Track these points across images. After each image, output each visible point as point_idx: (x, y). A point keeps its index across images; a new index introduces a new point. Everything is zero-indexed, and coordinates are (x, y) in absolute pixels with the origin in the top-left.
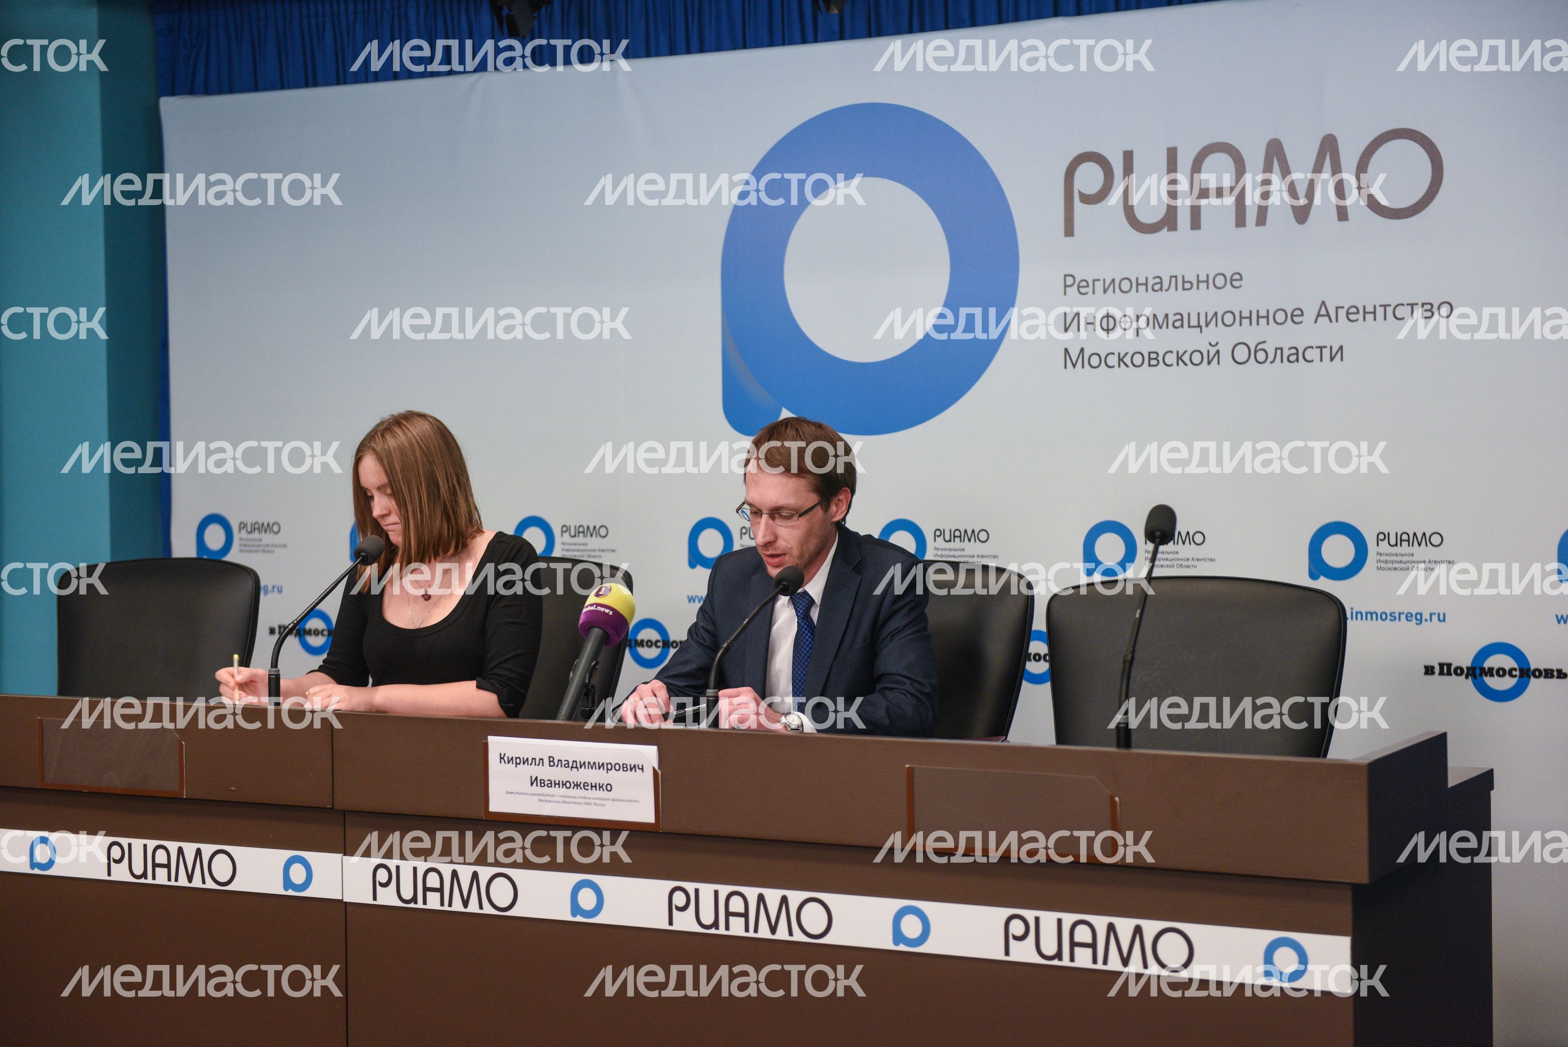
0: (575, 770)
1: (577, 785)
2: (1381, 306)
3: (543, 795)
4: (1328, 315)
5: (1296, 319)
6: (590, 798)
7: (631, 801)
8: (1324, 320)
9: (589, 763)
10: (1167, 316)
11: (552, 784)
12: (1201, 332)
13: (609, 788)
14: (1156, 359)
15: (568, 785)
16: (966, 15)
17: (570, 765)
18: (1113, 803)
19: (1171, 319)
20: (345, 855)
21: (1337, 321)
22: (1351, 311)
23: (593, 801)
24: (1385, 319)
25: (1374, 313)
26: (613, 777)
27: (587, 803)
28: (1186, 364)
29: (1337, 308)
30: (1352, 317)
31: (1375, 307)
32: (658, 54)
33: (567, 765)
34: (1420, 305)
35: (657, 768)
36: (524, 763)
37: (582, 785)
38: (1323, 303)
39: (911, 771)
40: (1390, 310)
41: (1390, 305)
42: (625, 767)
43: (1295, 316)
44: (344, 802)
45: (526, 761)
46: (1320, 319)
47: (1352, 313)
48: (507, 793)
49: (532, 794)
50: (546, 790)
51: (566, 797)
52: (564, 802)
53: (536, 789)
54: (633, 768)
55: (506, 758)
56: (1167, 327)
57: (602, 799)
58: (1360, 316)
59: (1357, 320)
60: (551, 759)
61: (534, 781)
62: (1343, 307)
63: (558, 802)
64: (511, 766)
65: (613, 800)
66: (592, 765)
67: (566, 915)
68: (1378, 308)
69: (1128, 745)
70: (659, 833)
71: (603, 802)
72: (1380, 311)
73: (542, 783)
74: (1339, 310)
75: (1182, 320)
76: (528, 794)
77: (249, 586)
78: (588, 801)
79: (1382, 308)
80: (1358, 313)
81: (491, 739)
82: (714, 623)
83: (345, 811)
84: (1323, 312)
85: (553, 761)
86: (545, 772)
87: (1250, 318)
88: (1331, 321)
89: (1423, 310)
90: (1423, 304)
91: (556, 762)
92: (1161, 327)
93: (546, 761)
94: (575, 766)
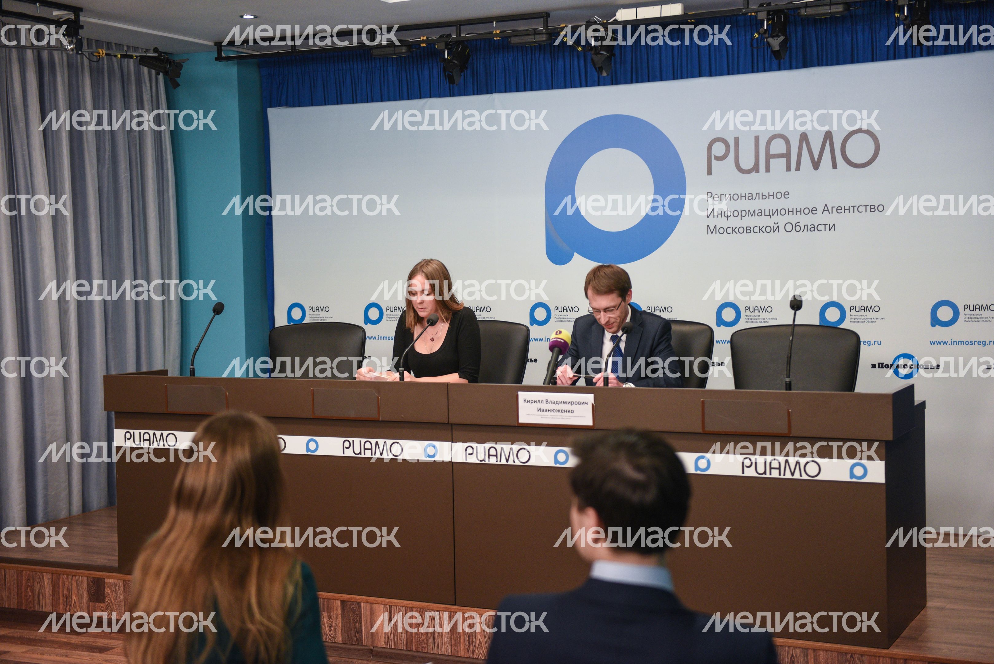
0: (557, 405)
1: (558, 411)
3: (543, 415)
4: (828, 210)
5: (813, 212)
6: (563, 416)
7: (582, 417)
8: (826, 213)
10: (755, 210)
11: (547, 411)
12: (770, 218)
13: (572, 411)
14: (750, 230)
15: (554, 411)
16: (658, 74)
18: (789, 412)
19: (757, 212)
20: (452, 442)
21: (832, 213)
23: (565, 417)
24: (854, 212)
25: (849, 209)
26: (574, 407)
27: (563, 418)
28: (763, 232)
29: (832, 207)
30: (839, 211)
31: (849, 207)
32: (511, 91)
33: (554, 403)
34: (869, 206)
35: (593, 403)
38: (826, 205)
39: (703, 402)
40: (856, 208)
41: (856, 206)
42: (579, 403)
43: (813, 211)
44: (453, 420)
45: (535, 402)
46: (824, 212)
47: (839, 209)
48: (527, 415)
49: (538, 415)
50: (544, 413)
51: (553, 416)
52: (552, 418)
53: (539, 413)
54: (583, 403)
55: (526, 401)
56: (755, 216)
57: (569, 416)
58: (843, 211)
59: (841, 213)
60: (547, 401)
61: (539, 410)
62: (835, 207)
63: (549, 418)
64: (529, 404)
65: (574, 417)
66: (565, 403)
67: (552, 464)
68: (851, 207)
69: (790, 389)
70: (594, 429)
71: (570, 418)
72: (851, 209)
73: (543, 410)
75: (762, 212)
76: (536, 415)
77: (361, 334)
79: (853, 207)
80: (842, 209)
81: (520, 393)
82: (577, 346)
83: (452, 424)
84: (826, 209)
86: (544, 406)
87: (793, 211)
88: (829, 213)
89: (871, 208)
90: (871, 206)
91: (549, 401)
92: (752, 216)
93: (545, 402)
94: (557, 403)
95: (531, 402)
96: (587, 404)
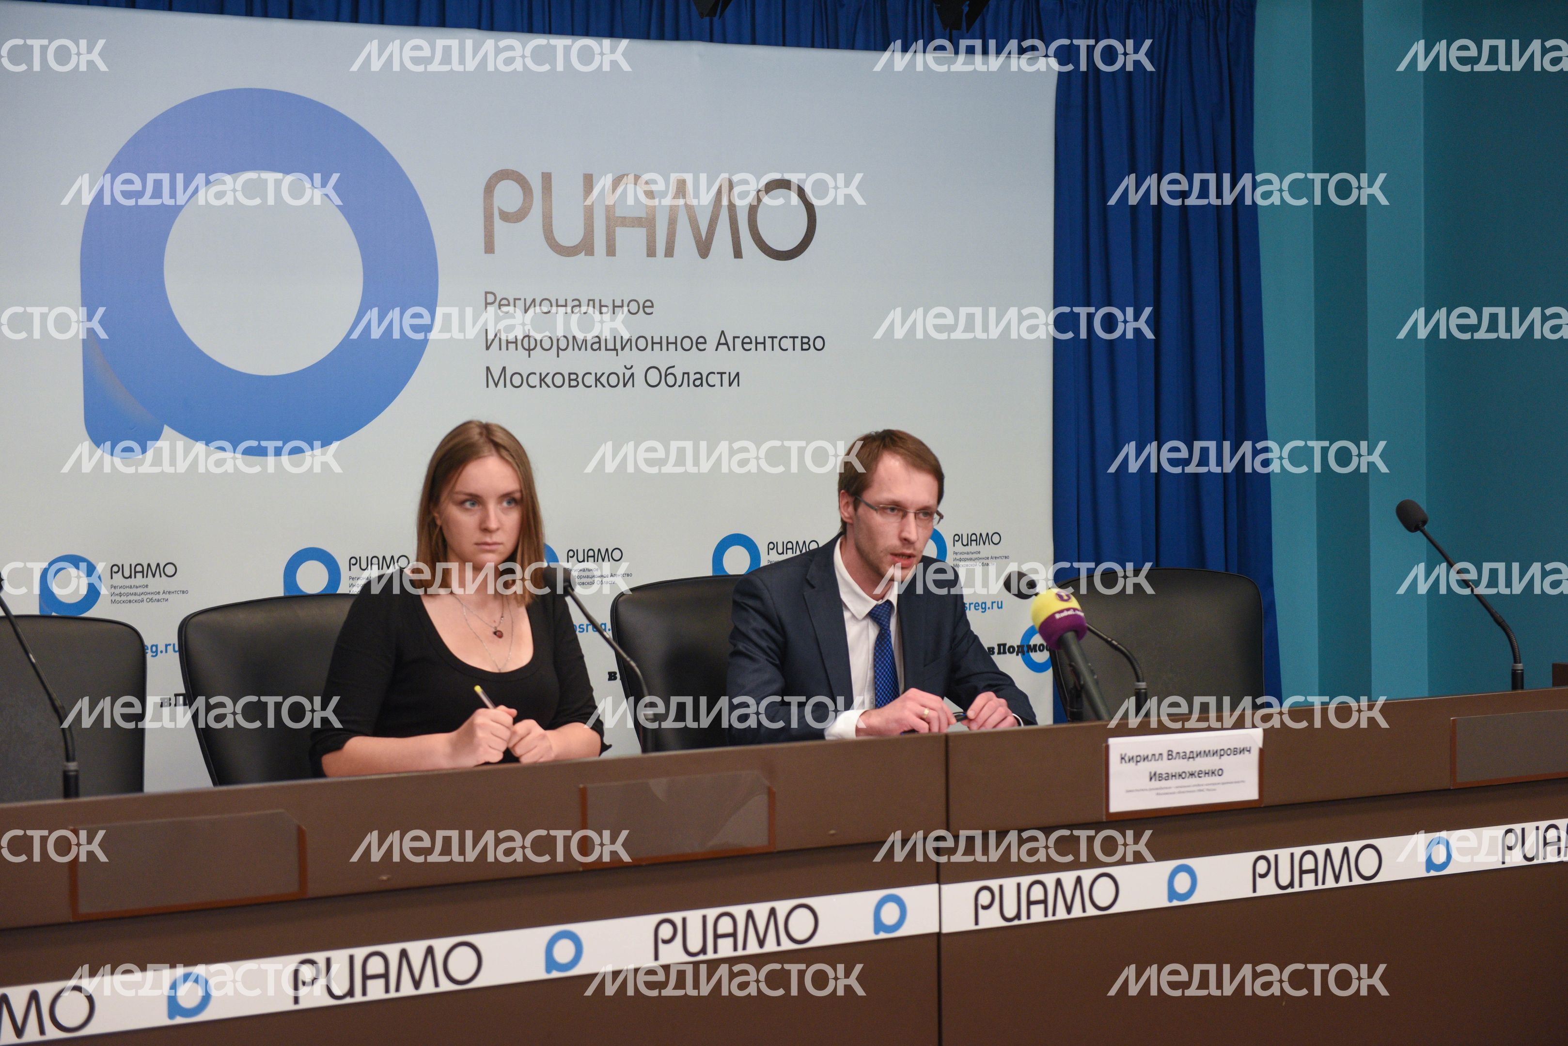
0: (1191, 760)
1: (1192, 774)
2: (769, 337)
3: (1161, 788)
4: (726, 344)
5: (699, 346)
6: (1202, 785)
7: (1238, 782)
8: (723, 348)
9: (1205, 752)
10: (585, 338)
11: (1167, 777)
12: (617, 355)
13: (1219, 772)
15: (1184, 775)
17: (1188, 756)
19: (590, 342)
20: (943, 884)
21: (734, 350)
22: (745, 341)
23: (1206, 787)
24: (773, 350)
25: (764, 343)
26: (1225, 762)
27: (1200, 790)
29: (734, 338)
30: (747, 346)
31: (764, 337)
33: (1185, 756)
34: (800, 338)
35: (1262, 747)
36: (1144, 759)
37: (1196, 774)
38: (723, 332)
39: (1452, 722)
40: (776, 341)
41: (776, 337)
42: (1235, 751)
43: (699, 343)
45: (1146, 758)
46: (720, 346)
47: (748, 343)
48: (1127, 791)
49: (1151, 790)
50: (1164, 783)
51: (1181, 787)
52: (1180, 792)
53: (1155, 784)
54: (1242, 751)
55: (1127, 759)
56: (586, 350)
57: (1214, 784)
58: (753, 346)
59: (750, 349)
60: (1170, 754)
61: (1153, 776)
62: (739, 337)
63: (1174, 793)
64: (1132, 764)
65: (1223, 784)
66: (1207, 754)
67: (1163, 902)
68: (767, 338)
70: (1258, 807)
71: (1215, 787)
72: (769, 342)
73: (1161, 777)
74: (736, 339)
76: (1146, 790)
78: (1201, 788)
79: (771, 339)
80: (751, 343)
81: (1113, 741)
84: (723, 341)
85: (1171, 755)
86: (1164, 766)
87: (661, 343)
88: (729, 350)
89: (802, 343)
90: (802, 338)
91: (1174, 755)
92: (580, 349)
93: (1165, 756)
94: (1192, 756)
95: (1137, 759)
96: (1249, 751)
